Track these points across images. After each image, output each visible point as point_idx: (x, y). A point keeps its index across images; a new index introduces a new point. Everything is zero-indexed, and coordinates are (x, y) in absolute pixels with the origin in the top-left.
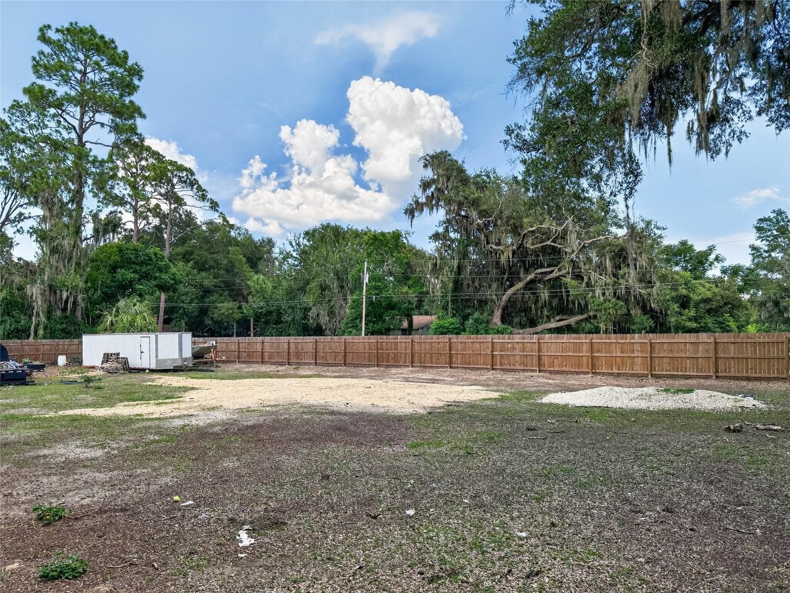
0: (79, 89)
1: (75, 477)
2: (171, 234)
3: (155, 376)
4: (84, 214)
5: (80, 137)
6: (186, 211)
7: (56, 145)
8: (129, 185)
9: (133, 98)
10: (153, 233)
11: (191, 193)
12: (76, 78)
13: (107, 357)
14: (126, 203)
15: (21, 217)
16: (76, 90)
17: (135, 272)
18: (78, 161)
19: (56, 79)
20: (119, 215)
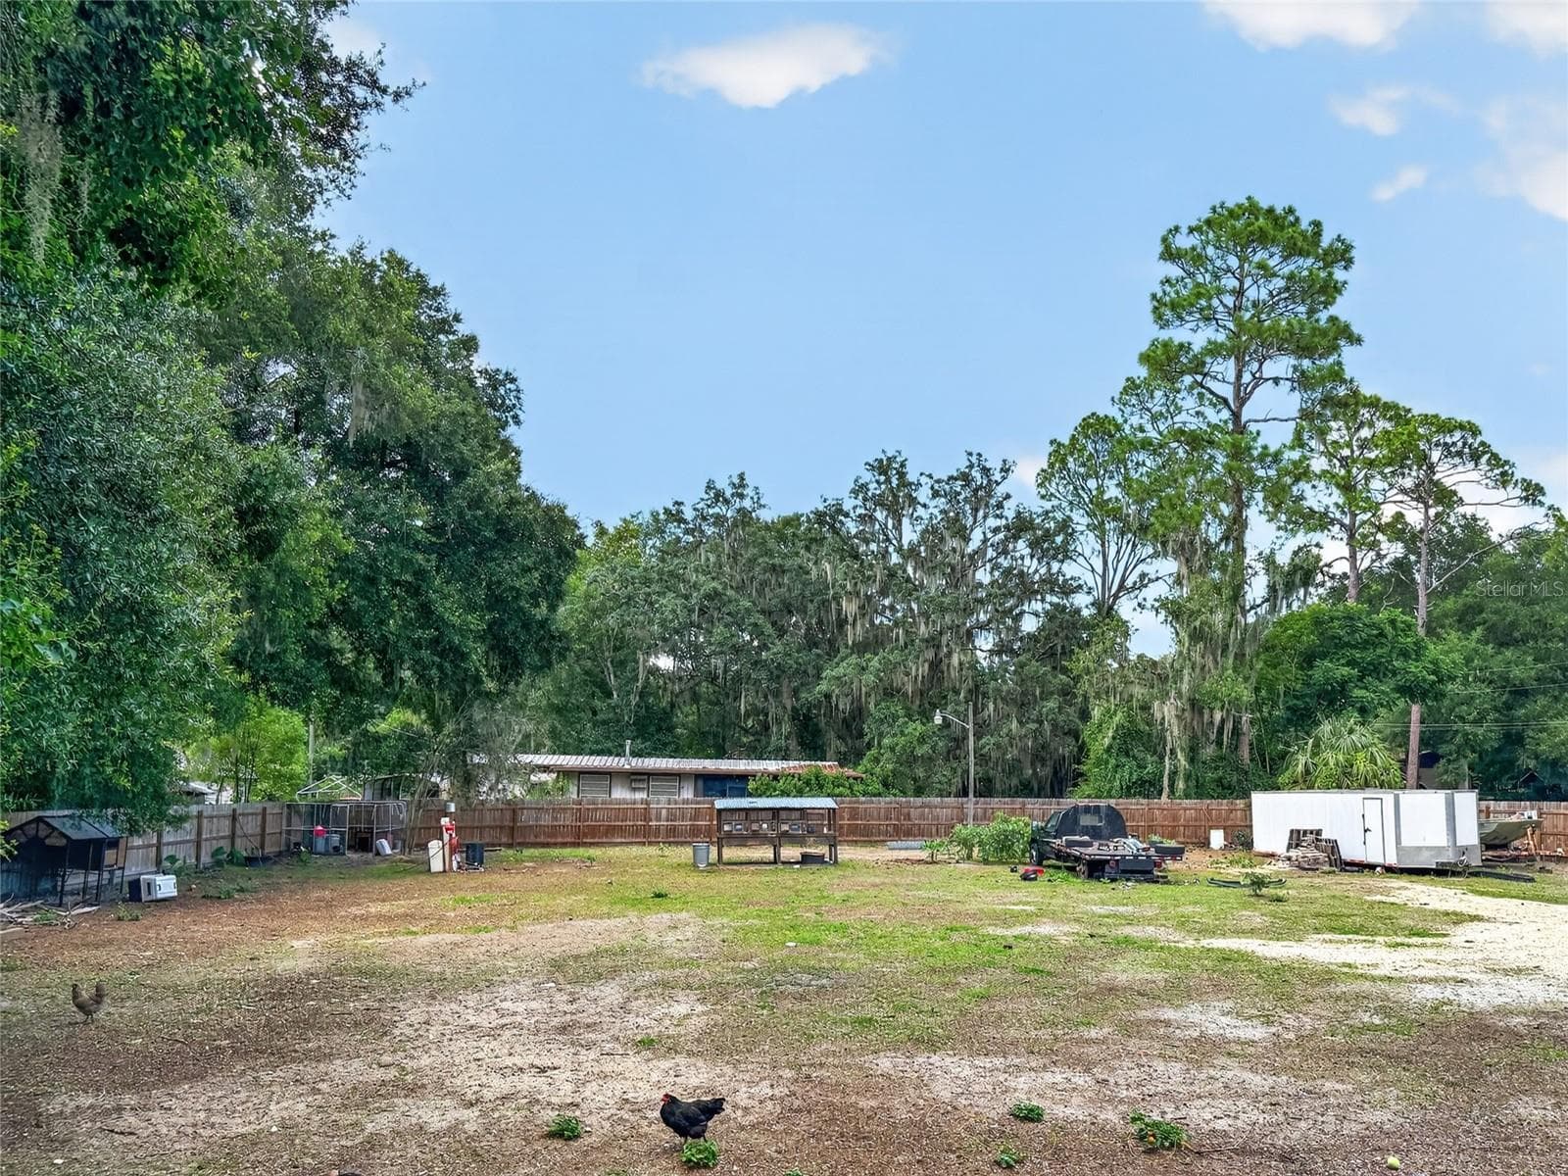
0: (1231, 325)
1: (1212, 1072)
2: (1429, 573)
3: (1395, 882)
4: (1247, 561)
5: (1236, 416)
6: (1464, 516)
7: (1195, 441)
8: (1338, 486)
9: (1333, 311)
10: (1391, 575)
11: (1475, 475)
12: (1225, 306)
13: (1297, 838)
14: (1332, 522)
15: (1144, 581)
16: (1224, 327)
17: (1351, 663)
18: (1234, 464)
19: (1192, 320)
20: (1315, 551)
